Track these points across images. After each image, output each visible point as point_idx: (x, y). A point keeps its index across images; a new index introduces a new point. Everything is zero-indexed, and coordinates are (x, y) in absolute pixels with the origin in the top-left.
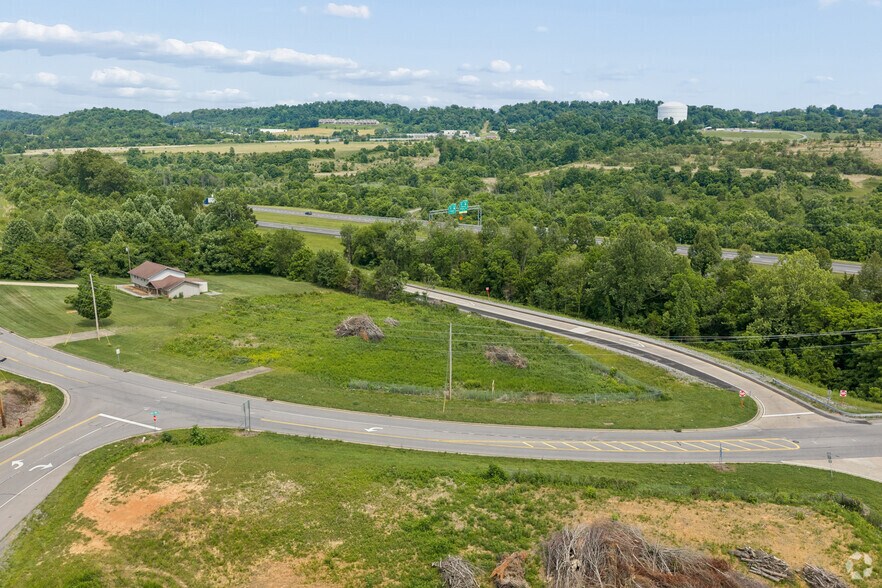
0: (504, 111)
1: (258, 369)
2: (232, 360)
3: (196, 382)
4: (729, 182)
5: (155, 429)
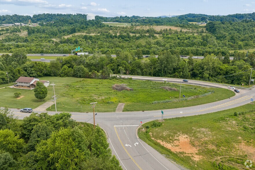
0: (35, 16)
1: (120, 104)
2: (108, 103)
3: (114, 111)
4: (128, 37)
5: (137, 126)
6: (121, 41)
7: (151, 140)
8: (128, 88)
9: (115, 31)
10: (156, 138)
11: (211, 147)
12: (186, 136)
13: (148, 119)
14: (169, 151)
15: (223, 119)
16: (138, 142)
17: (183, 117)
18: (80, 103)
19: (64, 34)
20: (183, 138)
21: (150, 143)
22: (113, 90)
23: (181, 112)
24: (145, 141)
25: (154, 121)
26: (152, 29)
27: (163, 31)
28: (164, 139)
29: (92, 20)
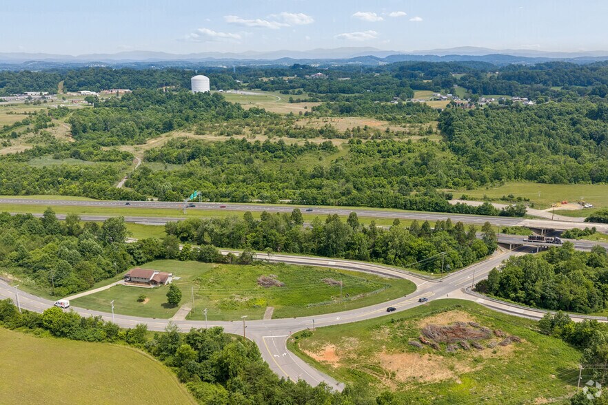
0: (72, 75)
1: (268, 308)
2: (254, 307)
3: (262, 318)
4: (283, 149)
5: (286, 336)
6: (267, 157)
7: (298, 351)
8: (279, 282)
9: (255, 128)
10: (304, 348)
11: (353, 356)
12: (333, 346)
13: (298, 327)
14: (314, 360)
15: (378, 327)
16: (286, 352)
17: (338, 325)
18: (221, 308)
19: (150, 134)
20: (330, 348)
21: (298, 353)
22: (259, 286)
23: (338, 319)
24: (293, 352)
25: (304, 331)
26: (330, 126)
27: (353, 131)
28: (311, 349)
29: (205, 92)
